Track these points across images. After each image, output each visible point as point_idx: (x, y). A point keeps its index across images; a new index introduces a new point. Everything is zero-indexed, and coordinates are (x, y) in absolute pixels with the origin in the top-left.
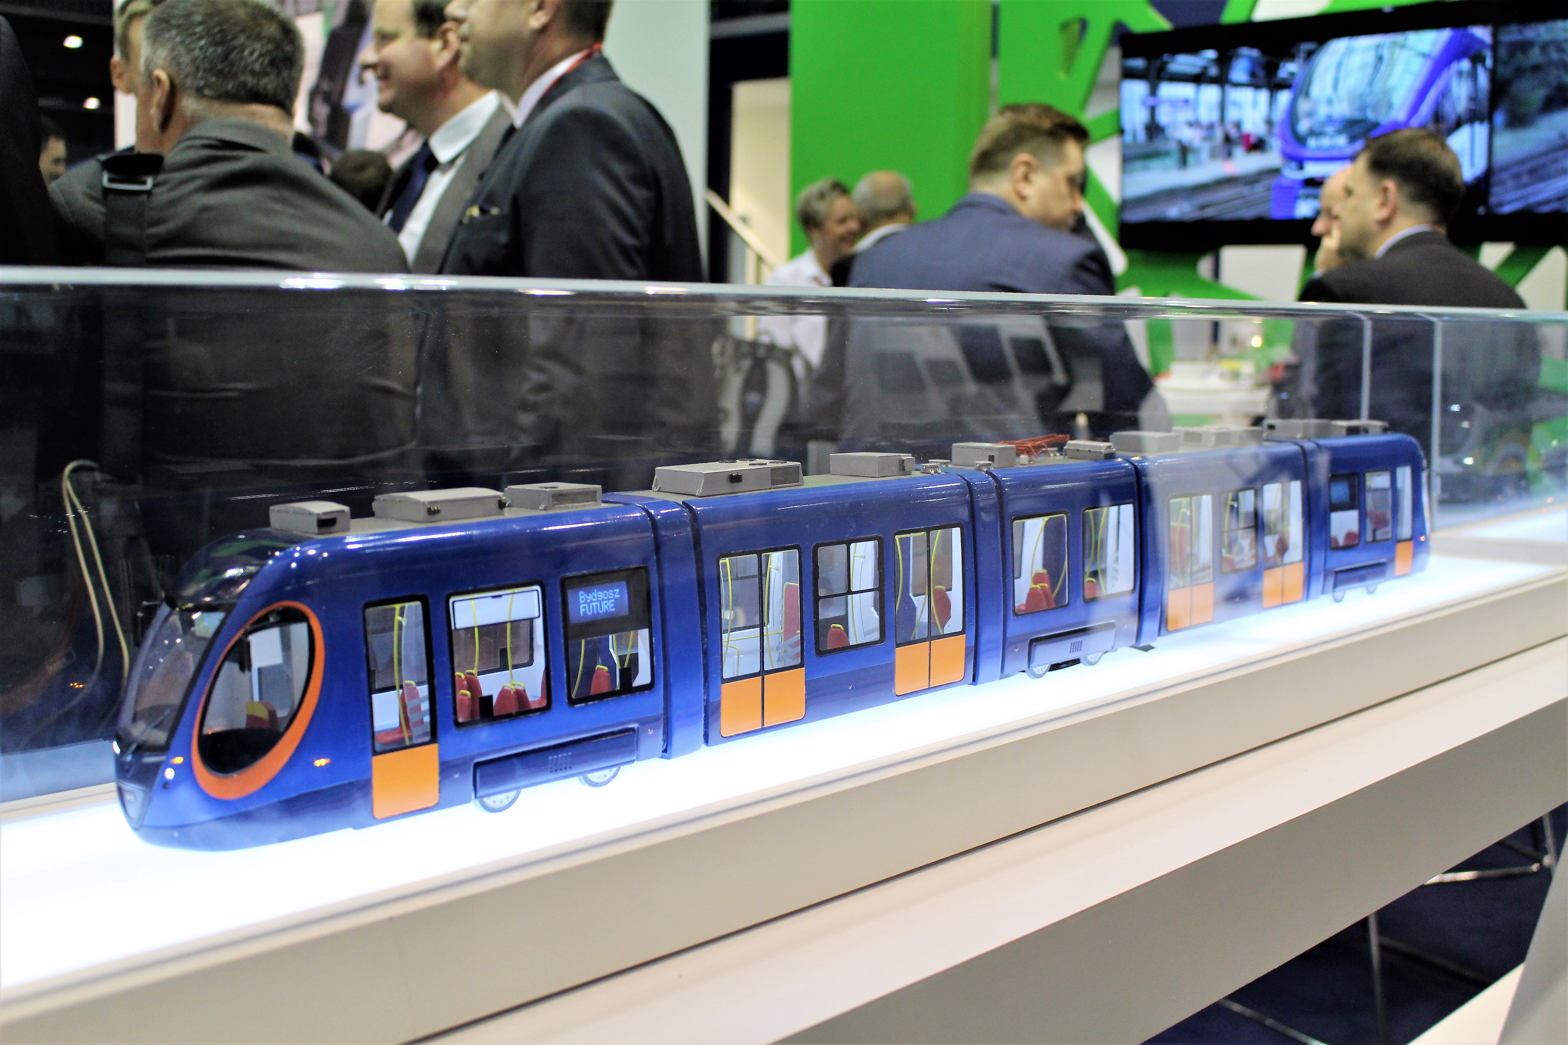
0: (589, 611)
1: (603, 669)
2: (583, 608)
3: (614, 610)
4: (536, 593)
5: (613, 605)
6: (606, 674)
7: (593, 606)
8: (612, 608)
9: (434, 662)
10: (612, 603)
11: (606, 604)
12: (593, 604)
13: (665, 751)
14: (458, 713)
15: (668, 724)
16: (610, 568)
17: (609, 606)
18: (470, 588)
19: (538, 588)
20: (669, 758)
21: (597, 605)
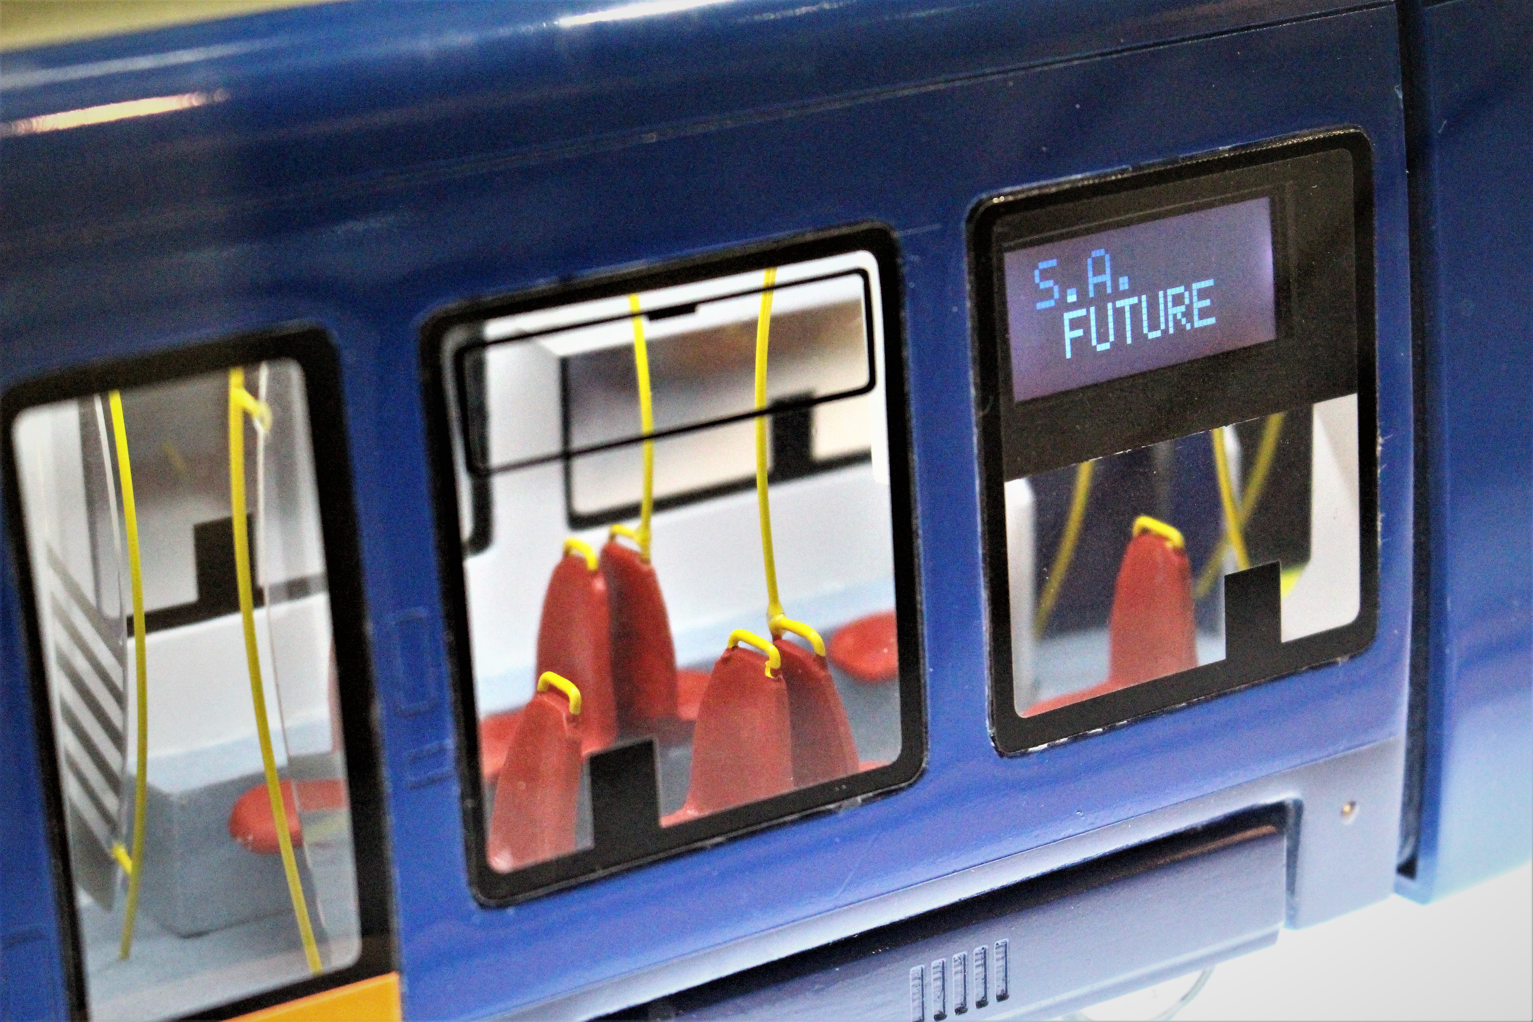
0: (1102, 337)
1: (1162, 538)
2: (1075, 324)
3: (1211, 321)
4: (857, 281)
5: (1207, 303)
6: (1176, 559)
7: (1119, 313)
8: (1204, 313)
9: (370, 628)
10: (1203, 294)
11: (1178, 300)
12: (1119, 304)
13: (1408, 869)
14: (492, 838)
15: (1423, 766)
16: (1201, 155)
17: (1189, 308)
18: (542, 285)
19: (866, 260)
20: (1423, 899)
21: (1135, 309)
